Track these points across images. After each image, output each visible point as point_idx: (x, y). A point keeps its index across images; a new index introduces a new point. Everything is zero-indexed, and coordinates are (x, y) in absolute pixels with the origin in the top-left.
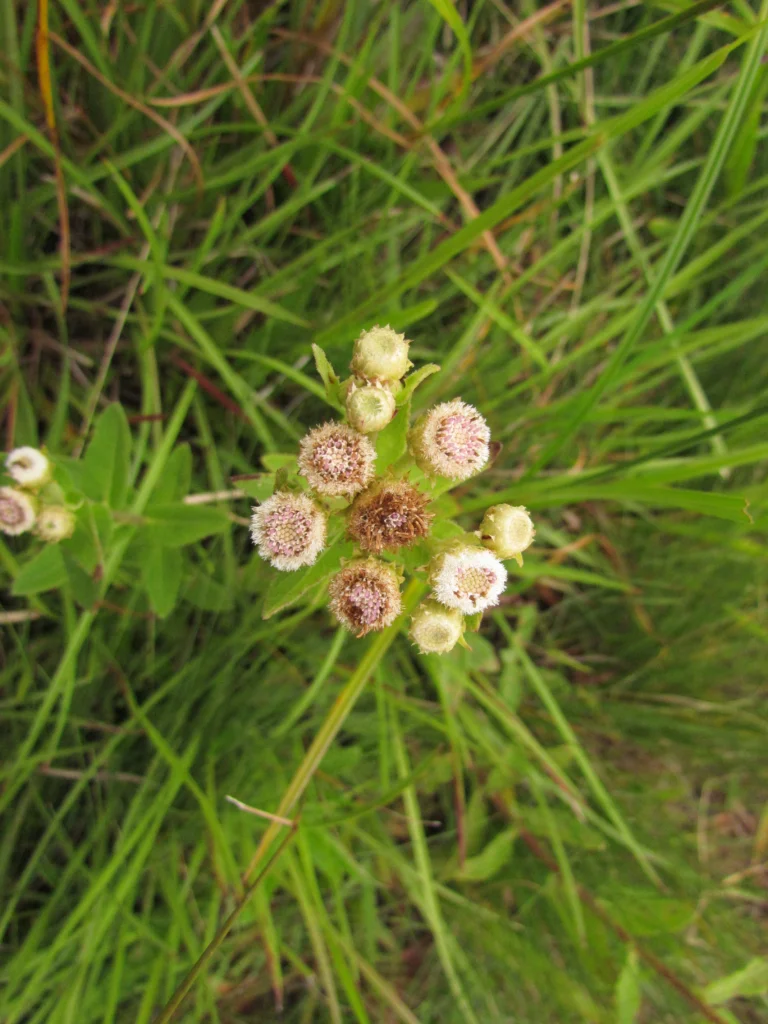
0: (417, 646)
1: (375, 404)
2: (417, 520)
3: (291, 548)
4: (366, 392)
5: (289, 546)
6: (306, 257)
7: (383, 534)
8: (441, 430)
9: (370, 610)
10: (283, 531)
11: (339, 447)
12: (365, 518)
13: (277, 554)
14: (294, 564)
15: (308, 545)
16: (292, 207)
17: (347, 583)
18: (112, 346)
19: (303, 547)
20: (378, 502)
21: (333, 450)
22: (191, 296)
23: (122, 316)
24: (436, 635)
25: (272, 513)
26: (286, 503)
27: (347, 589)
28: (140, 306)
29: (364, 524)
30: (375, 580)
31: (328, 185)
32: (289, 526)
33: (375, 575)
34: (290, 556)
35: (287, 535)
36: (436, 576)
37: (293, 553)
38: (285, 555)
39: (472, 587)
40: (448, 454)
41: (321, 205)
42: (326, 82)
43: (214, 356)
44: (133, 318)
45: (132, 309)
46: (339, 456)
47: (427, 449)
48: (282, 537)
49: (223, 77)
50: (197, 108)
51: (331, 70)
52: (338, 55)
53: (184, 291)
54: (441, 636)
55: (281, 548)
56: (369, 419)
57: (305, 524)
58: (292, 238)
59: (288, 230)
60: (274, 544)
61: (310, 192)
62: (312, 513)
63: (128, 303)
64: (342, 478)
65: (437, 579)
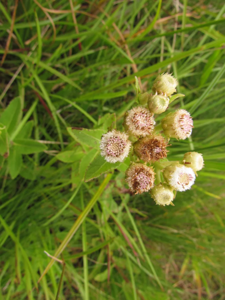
0: (156, 200)
1: (163, 102)
2: (163, 151)
3: (115, 154)
4: (161, 96)
5: (114, 152)
6: (80, 72)
7: (151, 155)
8: (181, 119)
9: (143, 184)
10: (113, 146)
11: (143, 117)
12: (145, 147)
13: (109, 155)
14: (114, 160)
15: (122, 154)
16: (78, 55)
17: (136, 171)
18: (8, 87)
19: (120, 154)
20: (152, 142)
21: (141, 117)
22: (42, 74)
23: (15, 76)
24: (164, 198)
25: (111, 138)
26: (118, 135)
27: (136, 174)
28: (22, 74)
29: (145, 149)
30: (147, 172)
31: (92, 52)
32: (116, 144)
33: (148, 170)
34: (114, 156)
35: (115, 148)
36: (171, 174)
37: (115, 156)
38: (112, 156)
39: (183, 181)
40: (182, 128)
41: (87, 58)
42: (100, 19)
43: (46, 96)
44: (19, 77)
45: (19, 75)
46: (143, 120)
47: (175, 125)
48: (112, 148)
49: (68, 8)
50: (57, 15)
51: (102, 16)
52: (105, 13)
53: (40, 71)
54: (166, 198)
55: (111, 153)
56: (160, 107)
57: (123, 145)
58: (75, 66)
59: (75, 63)
60: (109, 151)
61: (86, 52)
62: (127, 141)
63: (18, 72)
64: (143, 129)
65: (171, 175)
